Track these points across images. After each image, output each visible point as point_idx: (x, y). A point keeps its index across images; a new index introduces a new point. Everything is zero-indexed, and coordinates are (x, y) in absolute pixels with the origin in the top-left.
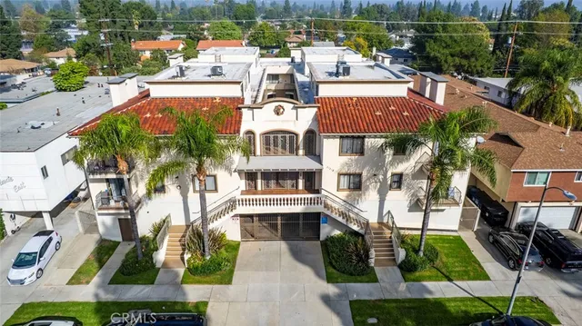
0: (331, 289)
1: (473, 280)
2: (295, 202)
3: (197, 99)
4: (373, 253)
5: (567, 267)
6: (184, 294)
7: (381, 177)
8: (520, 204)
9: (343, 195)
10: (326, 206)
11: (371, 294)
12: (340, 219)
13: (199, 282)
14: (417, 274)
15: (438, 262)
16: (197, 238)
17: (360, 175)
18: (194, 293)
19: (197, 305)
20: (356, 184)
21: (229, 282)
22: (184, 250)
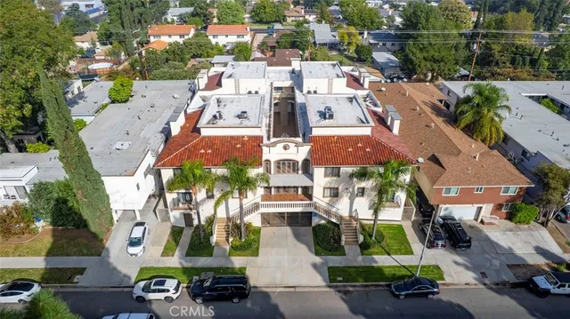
0: (318, 260)
1: (404, 254)
2: (296, 205)
3: (232, 137)
4: (343, 238)
5: (459, 247)
6: (232, 262)
7: (351, 190)
8: (441, 206)
9: (327, 200)
10: (316, 208)
11: (340, 263)
12: (325, 216)
13: (239, 255)
14: (370, 251)
15: (384, 244)
16: (236, 228)
17: (337, 189)
18: (238, 262)
19: (240, 269)
20: (335, 194)
21: (257, 255)
22: (228, 234)
